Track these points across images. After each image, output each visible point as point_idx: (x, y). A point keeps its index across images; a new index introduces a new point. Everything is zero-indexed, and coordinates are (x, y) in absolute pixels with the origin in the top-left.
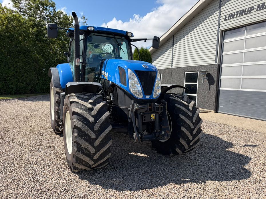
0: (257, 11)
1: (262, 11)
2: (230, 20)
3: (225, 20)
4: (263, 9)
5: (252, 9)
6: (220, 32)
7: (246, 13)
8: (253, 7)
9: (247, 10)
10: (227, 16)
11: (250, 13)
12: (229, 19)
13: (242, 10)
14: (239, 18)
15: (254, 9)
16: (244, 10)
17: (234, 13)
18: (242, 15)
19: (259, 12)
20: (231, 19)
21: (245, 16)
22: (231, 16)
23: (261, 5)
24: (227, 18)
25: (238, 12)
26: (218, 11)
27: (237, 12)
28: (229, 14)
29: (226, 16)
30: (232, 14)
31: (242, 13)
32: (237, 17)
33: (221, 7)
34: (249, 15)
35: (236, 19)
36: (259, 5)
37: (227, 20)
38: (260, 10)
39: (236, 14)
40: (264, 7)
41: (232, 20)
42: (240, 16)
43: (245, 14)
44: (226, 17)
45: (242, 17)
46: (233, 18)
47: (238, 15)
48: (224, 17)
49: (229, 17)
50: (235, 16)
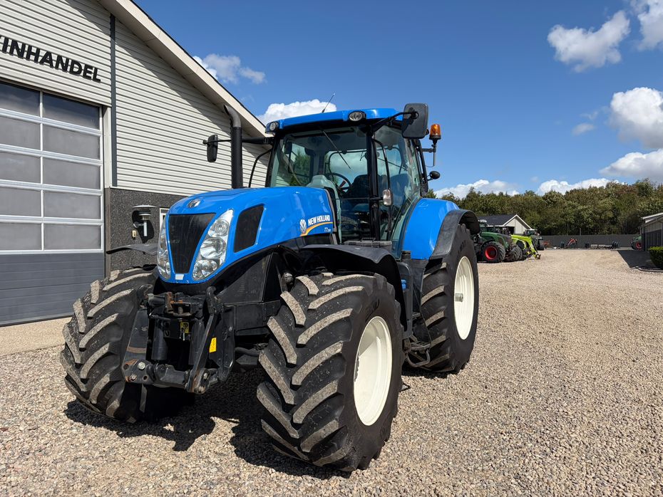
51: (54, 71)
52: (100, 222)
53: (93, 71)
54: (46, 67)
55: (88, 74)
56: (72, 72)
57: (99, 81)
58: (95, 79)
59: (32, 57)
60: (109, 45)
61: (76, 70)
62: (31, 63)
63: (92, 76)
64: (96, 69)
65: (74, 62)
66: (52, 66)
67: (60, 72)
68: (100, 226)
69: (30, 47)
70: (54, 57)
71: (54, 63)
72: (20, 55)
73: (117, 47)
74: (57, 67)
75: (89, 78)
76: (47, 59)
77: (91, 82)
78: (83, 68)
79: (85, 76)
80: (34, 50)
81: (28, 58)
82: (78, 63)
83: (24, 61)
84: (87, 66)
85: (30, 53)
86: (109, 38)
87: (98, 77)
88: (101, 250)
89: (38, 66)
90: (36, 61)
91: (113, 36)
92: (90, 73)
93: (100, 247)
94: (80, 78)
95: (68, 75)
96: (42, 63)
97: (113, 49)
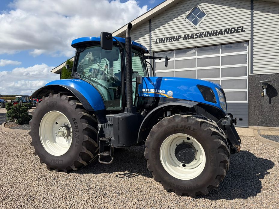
0: (184, 39)
1: (187, 40)
2: (161, 44)
3: (156, 43)
4: (188, 39)
5: (180, 37)
6: (152, 53)
7: (175, 39)
8: (180, 36)
9: (175, 37)
10: (158, 40)
11: (178, 40)
12: (159, 43)
13: (172, 37)
14: (168, 43)
15: (181, 38)
16: (173, 37)
17: (164, 38)
18: (172, 41)
19: (185, 40)
20: (161, 42)
21: (173, 42)
22: (162, 40)
23: (187, 35)
24: (158, 42)
25: (168, 38)
26: (149, 34)
27: (167, 38)
28: (160, 39)
29: (157, 39)
30: (162, 39)
31: (171, 39)
32: (167, 42)
33: (151, 31)
34: (177, 41)
35: (166, 43)
36: (185, 35)
37: (158, 43)
38: (186, 39)
39: (166, 39)
40: (189, 37)
41: (163, 43)
42: (169, 41)
43: (174, 41)
44: (156, 41)
45: (171, 42)
46: (164, 42)
47: (168, 41)
48: (155, 40)
49: (159, 41)
50: (165, 41)
51: (224, 35)
52: (247, 90)
53: (241, 28)
54: (220, 35)
55: (238, 31)
56: (231, 33)
57: (244, 31)
58: (242, 31)
59: (215, 34)
60: (250, 13)
61: (233, 31)
62: (215, 37)
63: (240, 31)
64: (243, 27)
65: (232, 29)
66: (222, 34)
67: (226, 35)
68: (246, 92)
69: (214, 31)
70: (223, 31)
71: (223, 33)
72: (210, 36)
73: (255, 12)
74: (224, 34)
75: (239, 32)
76: (221, 32)
77: (241, 33)
78: (236, 29)
79: (237, 32)
80: (215, 32)
81: (213, 35)
82: (234, 28)
83: (212, 37)
84: (238, 28)
85: (214, 33)
86: (250, 11)
87: (243, 30)
88: (247, 102)
89: (217, 36)
90: (216, 35)
91: (252, 9)
92: (240, 29)
93: (246, 101)
94: (236, 34)
95: (230, 34)
96: (218, 35)
97: (252, 14)
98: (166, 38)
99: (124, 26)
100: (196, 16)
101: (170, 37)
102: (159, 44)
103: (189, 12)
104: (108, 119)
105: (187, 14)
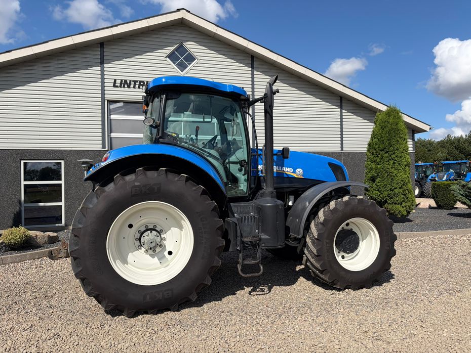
2: (123, 89)
3: (115, 86)
6: (106, 102)
10: (118, 82)
12: (121, 87)
13: (143, 82)
14: (137, 90)
16: (145, 82)
17: (130, 81)
20: (124, 87)
22: (125, 84)
24: (119, 85)
25: (137, 81)
26: (99, 68)
27: (135, 82)
28: (122, 80)
29: (115, 80)
30: (126, 81)
31: (142, 84)
32: (134, 87)
33: (104, 64)
35: (132, 89)
37: (117, 87)
39: (132, 83)
41: (127, 89)
42: (139, 88)
44: (115, 82)
46: (129, 87)
47: (137, 86)
48: (113, 81)
49: (121, 83)
50: (132, 86)
60: (250, 72)
73: (255, 73)
86: (250, 69)
91: (253, 67)
97: (253, 74)
98: (133, 81)
99: (47, 42)
100: (182, 58)
101: (141, 82)
102: (119, 89)
103: (172, 49)
104: (234, 210)
105: (169, 52)
